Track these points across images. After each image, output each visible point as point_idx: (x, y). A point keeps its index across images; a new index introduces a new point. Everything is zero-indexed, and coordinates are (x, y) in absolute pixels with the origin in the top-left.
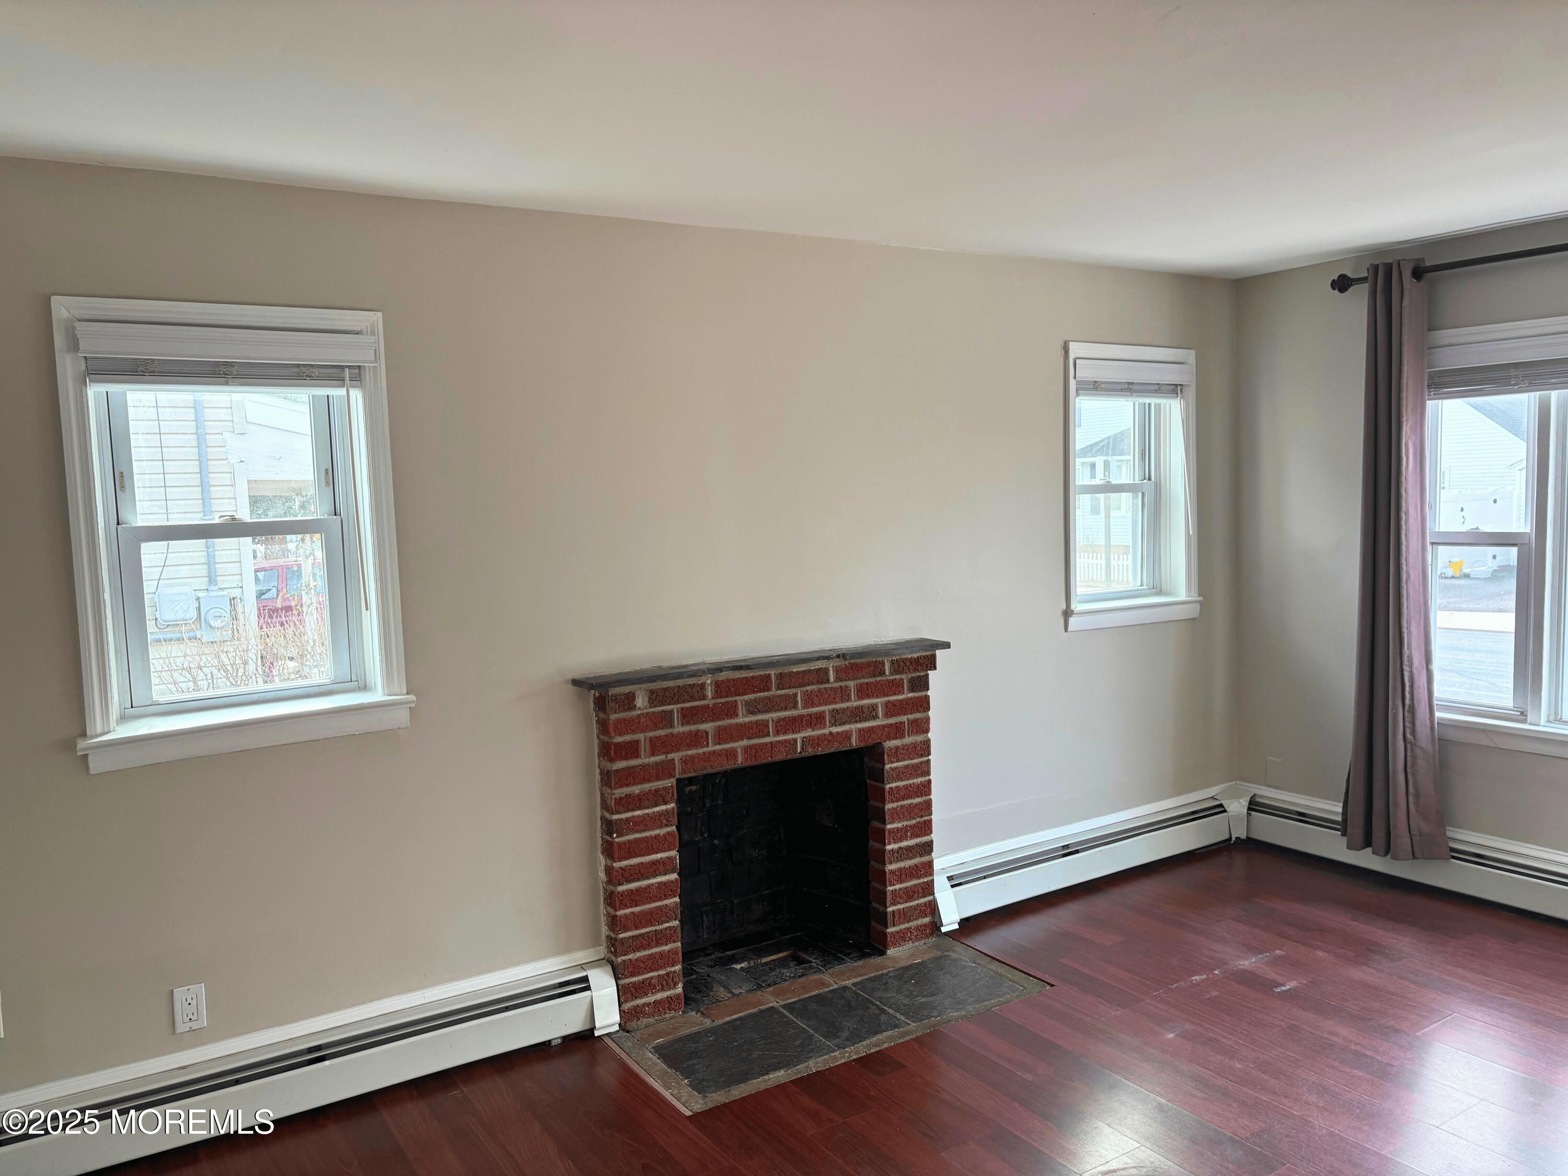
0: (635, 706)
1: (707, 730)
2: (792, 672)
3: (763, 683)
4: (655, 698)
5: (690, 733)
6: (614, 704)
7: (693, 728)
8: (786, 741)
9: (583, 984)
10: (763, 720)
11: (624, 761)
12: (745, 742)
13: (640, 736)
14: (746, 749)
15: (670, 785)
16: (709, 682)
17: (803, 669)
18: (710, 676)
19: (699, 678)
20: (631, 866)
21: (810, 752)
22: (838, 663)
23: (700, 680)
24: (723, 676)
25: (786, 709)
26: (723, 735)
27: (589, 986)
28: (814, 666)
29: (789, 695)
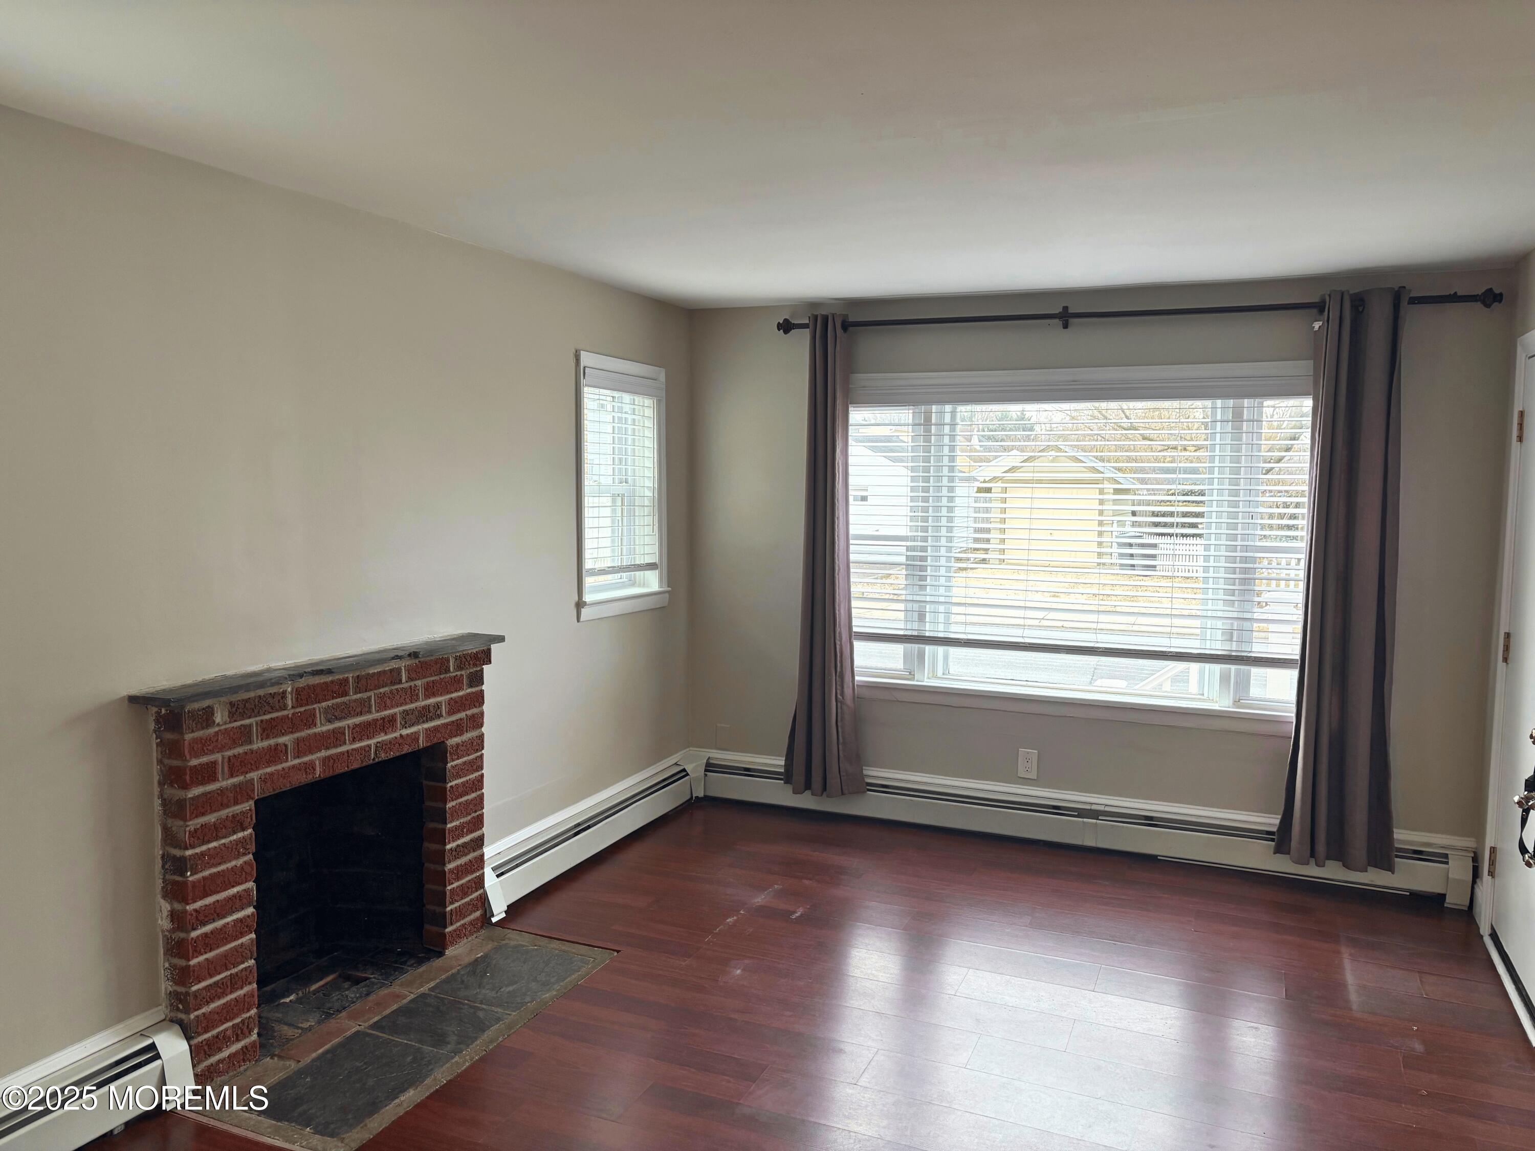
0: (214, 722)
1: (287, 743)
2: (368, 674)
3: (341, 688)
4: (237, 710)
5: (270, 748)
6: (191, 722)
7: (272, 742)
8: (361, 748)
9: (152, 1053)
10: (340, 728)
11: (201, 787)
12: (324, 753)
13: (218, 757)
14: (325, 760)
15: (248, 808)
16: (289, 689)
17: (379, 670)
18: (290, 682)
19: (280, 686)
20: (206, 905)
21: (383, 756)
22: (409, 662)
23: (281, 688)
24: (302, 683)
25: (361, 714)
26: (302, 747)
27: (158, 1053)
28: (388, 666)
29: (364, 699)
